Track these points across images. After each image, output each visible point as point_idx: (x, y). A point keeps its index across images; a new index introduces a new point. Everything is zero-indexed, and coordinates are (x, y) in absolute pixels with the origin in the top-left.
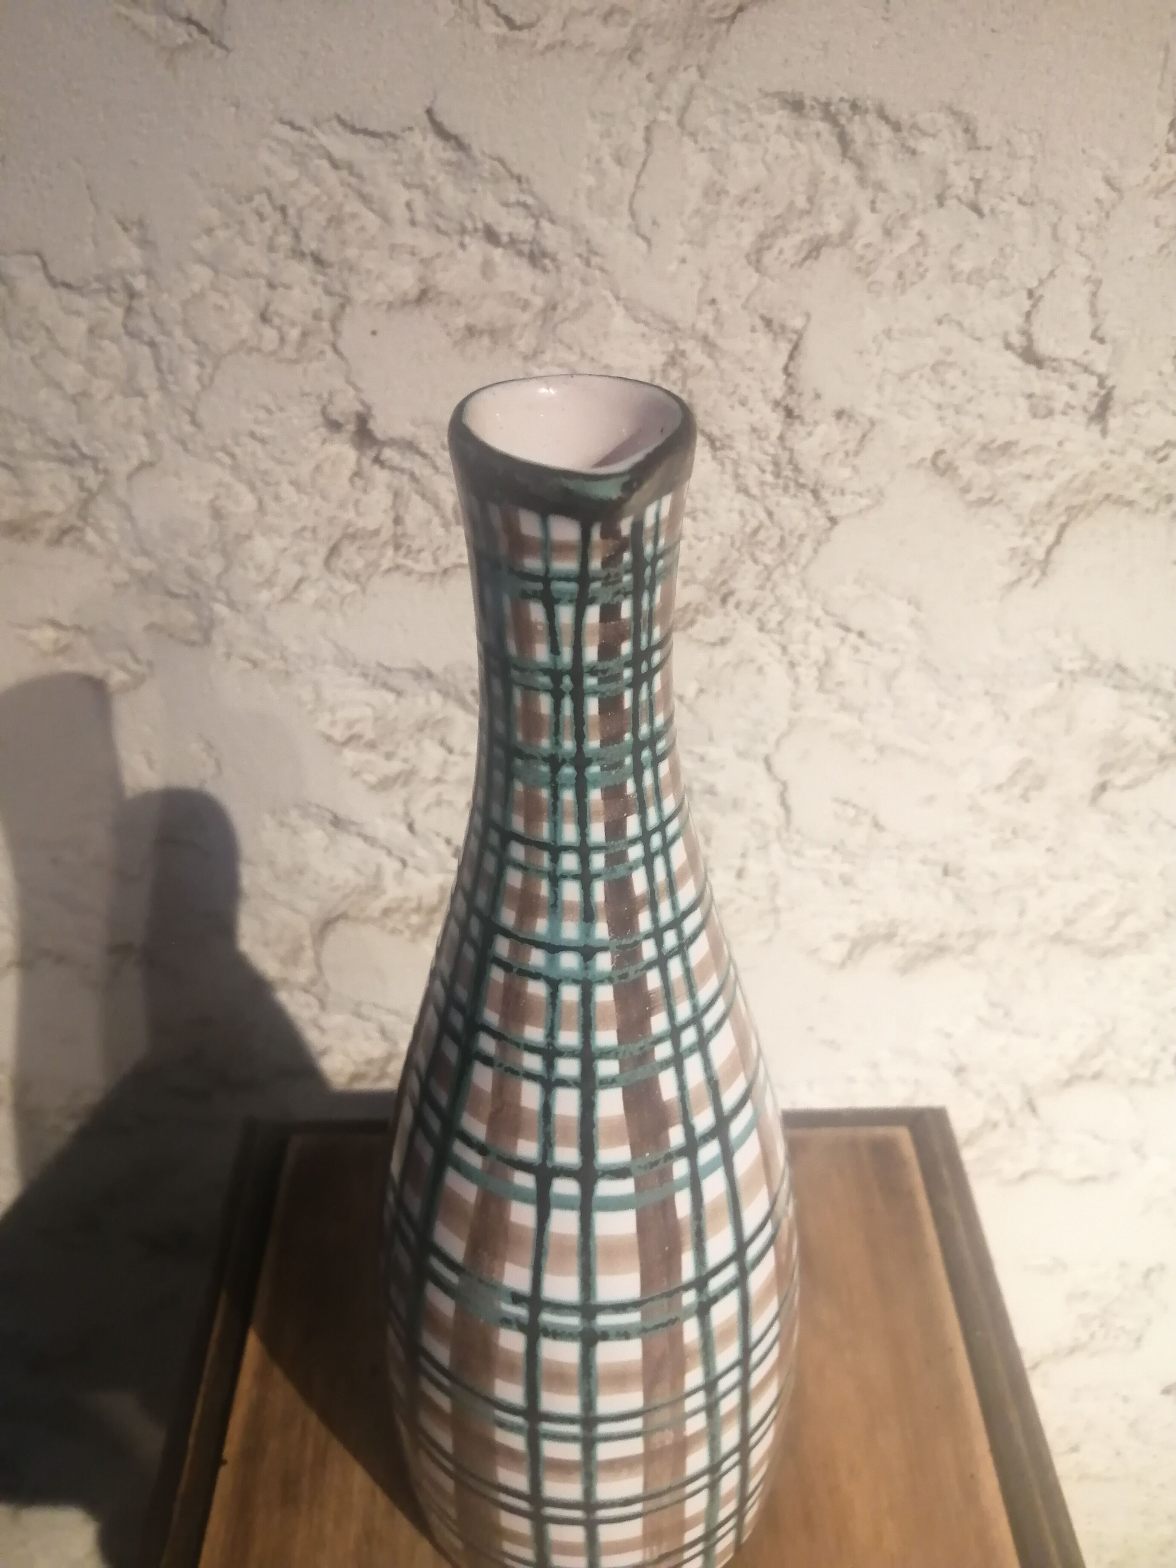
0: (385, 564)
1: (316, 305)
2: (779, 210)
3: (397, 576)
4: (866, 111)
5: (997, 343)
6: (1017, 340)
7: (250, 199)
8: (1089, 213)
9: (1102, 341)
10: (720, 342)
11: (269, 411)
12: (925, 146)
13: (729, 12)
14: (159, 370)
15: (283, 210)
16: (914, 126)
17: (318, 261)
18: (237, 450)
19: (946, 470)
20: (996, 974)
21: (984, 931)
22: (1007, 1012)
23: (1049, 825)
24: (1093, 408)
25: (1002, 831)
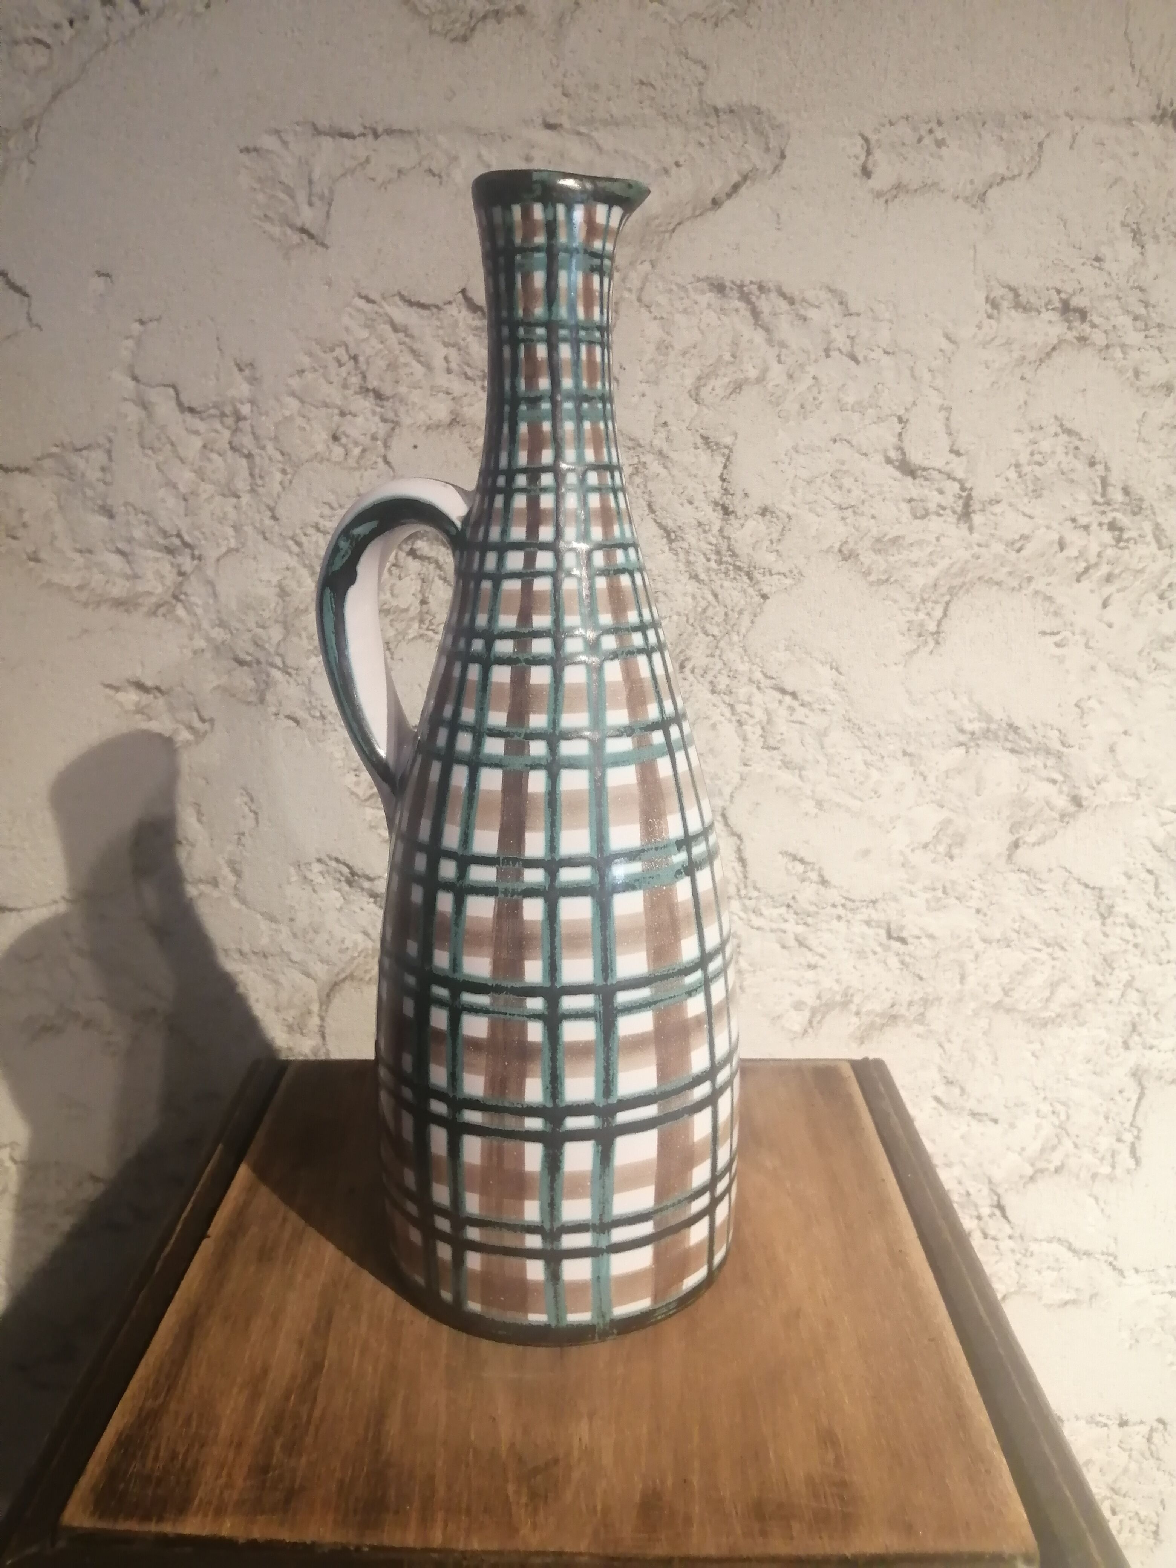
0: (412, 633)
1: (374, 430)
2: (710, 362)
3: (420, 641)
4: (769, 291)
5: (879, 458)
6: (893, 454)
7: (332, 350)
8: (935, 358)
9: (958, 454)
10: (672, 455)
11: (332, 508)
12: (812, 313)
13: (671, 227)
14: (252, 475)
15: (355, 358)
16: (804, 300)
17: (379, 396)
18: (304, 540)
19: (850, 556)
20: (947, 1046)
21: (931, 998)
22: (963, 1090)
23: (975, 884)
24: (959, 509)
25: (934, 889)
